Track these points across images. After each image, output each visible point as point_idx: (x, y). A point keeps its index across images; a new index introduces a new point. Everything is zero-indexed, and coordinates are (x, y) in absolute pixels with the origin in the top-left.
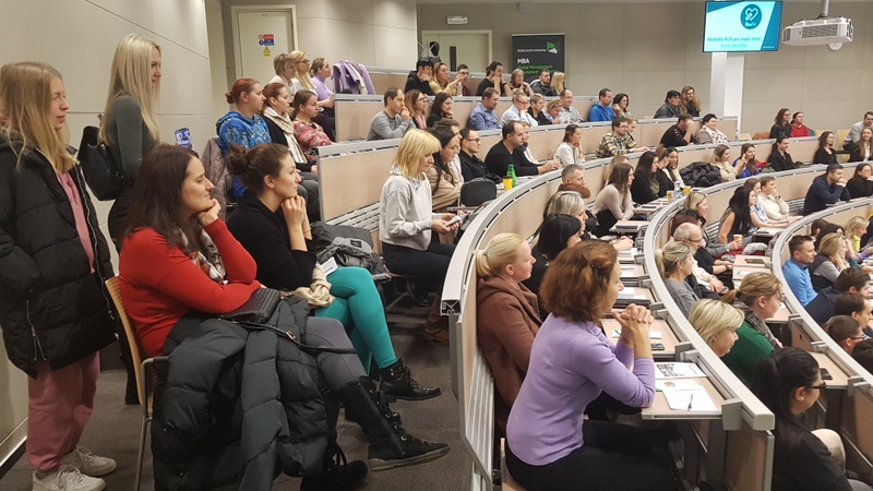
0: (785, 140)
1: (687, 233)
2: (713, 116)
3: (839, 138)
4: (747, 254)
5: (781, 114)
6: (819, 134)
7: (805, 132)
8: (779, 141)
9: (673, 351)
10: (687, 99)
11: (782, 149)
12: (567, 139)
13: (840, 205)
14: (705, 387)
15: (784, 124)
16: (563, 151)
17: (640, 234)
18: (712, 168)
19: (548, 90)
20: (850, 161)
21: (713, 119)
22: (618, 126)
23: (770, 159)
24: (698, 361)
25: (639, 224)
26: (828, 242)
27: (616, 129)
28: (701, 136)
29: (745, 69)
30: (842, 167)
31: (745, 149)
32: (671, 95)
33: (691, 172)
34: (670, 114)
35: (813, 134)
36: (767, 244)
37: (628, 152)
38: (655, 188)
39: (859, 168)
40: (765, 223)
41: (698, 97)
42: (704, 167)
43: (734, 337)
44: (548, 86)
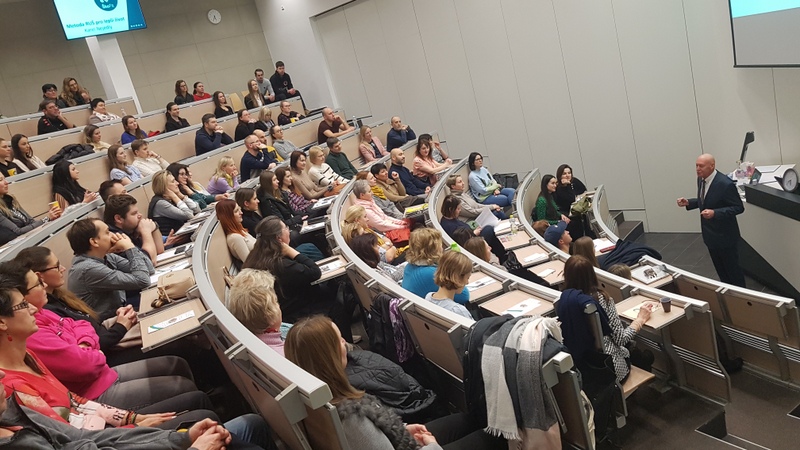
15: (184, 94)
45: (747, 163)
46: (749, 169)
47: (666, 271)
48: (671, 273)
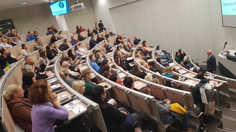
0: (80, 33)
1: (65, 64)
2: (62, 31)
3: (91, 30)
4: (81, 64)
5: (77, 27)
6: (87, 30)
7: (84, 30)
8: (79, 34)
9: (71, 98)
10: (53, 29)
11: (80, 35)
12: (23, 48)
13: (97, 45)
14: (82, 104)
15: (79, 29)
16: (23, 52)
17: (53, 68)
18: (66, 45)
19: (12, 35)
20: (95, 34)
21: (62, 32)
22: (37, 40)
23: (79, 38)
24: (78, 98)
25: (52, 66)
26: (97, 55)
27: (37, 41)
28: (60, 37)
29: (65, 18)
30: (94, 36)
31: (72, 38)
32: (48, 29)
33: (61, 47)
34: (50, 34)
35: (86, 30)
36: (85, 59)
37: (42, 47)
38: (53, 54)
39: (98, 35)
40: (83, 54)
41: (56, 27)
42: (64, 45)
43: (84, 88)
44: (11, 34)
45: (225, 50)
46: (226, 51)
47: (213, 75)
48: (214, 76)
